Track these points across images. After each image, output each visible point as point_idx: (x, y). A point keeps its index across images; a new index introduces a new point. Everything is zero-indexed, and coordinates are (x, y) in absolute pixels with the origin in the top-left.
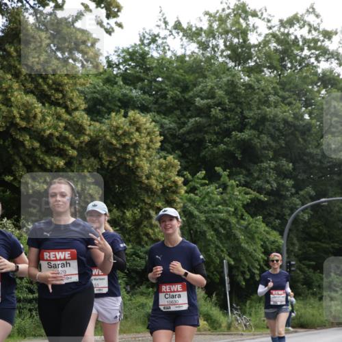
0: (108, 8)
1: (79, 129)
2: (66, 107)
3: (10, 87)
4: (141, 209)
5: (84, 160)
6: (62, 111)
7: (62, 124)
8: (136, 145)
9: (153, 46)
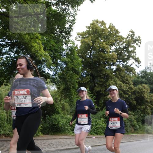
0: (138, 62)
1: (131, 89)
2: (129, 84)
3: (117, 80)
4: (145, 106)
5: (132, 95)
6: (127, 85)
7: (128, 88)
8: (144, 92)
9: (148, 69)
